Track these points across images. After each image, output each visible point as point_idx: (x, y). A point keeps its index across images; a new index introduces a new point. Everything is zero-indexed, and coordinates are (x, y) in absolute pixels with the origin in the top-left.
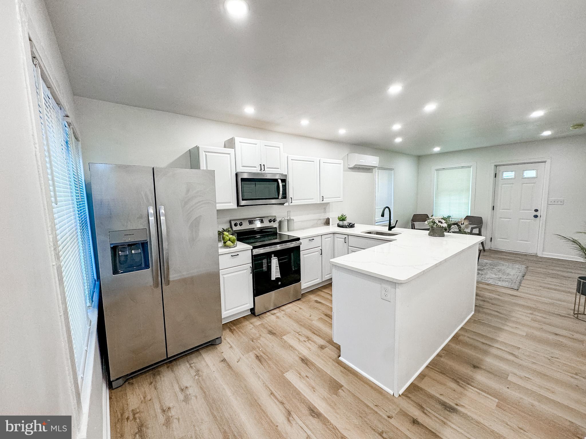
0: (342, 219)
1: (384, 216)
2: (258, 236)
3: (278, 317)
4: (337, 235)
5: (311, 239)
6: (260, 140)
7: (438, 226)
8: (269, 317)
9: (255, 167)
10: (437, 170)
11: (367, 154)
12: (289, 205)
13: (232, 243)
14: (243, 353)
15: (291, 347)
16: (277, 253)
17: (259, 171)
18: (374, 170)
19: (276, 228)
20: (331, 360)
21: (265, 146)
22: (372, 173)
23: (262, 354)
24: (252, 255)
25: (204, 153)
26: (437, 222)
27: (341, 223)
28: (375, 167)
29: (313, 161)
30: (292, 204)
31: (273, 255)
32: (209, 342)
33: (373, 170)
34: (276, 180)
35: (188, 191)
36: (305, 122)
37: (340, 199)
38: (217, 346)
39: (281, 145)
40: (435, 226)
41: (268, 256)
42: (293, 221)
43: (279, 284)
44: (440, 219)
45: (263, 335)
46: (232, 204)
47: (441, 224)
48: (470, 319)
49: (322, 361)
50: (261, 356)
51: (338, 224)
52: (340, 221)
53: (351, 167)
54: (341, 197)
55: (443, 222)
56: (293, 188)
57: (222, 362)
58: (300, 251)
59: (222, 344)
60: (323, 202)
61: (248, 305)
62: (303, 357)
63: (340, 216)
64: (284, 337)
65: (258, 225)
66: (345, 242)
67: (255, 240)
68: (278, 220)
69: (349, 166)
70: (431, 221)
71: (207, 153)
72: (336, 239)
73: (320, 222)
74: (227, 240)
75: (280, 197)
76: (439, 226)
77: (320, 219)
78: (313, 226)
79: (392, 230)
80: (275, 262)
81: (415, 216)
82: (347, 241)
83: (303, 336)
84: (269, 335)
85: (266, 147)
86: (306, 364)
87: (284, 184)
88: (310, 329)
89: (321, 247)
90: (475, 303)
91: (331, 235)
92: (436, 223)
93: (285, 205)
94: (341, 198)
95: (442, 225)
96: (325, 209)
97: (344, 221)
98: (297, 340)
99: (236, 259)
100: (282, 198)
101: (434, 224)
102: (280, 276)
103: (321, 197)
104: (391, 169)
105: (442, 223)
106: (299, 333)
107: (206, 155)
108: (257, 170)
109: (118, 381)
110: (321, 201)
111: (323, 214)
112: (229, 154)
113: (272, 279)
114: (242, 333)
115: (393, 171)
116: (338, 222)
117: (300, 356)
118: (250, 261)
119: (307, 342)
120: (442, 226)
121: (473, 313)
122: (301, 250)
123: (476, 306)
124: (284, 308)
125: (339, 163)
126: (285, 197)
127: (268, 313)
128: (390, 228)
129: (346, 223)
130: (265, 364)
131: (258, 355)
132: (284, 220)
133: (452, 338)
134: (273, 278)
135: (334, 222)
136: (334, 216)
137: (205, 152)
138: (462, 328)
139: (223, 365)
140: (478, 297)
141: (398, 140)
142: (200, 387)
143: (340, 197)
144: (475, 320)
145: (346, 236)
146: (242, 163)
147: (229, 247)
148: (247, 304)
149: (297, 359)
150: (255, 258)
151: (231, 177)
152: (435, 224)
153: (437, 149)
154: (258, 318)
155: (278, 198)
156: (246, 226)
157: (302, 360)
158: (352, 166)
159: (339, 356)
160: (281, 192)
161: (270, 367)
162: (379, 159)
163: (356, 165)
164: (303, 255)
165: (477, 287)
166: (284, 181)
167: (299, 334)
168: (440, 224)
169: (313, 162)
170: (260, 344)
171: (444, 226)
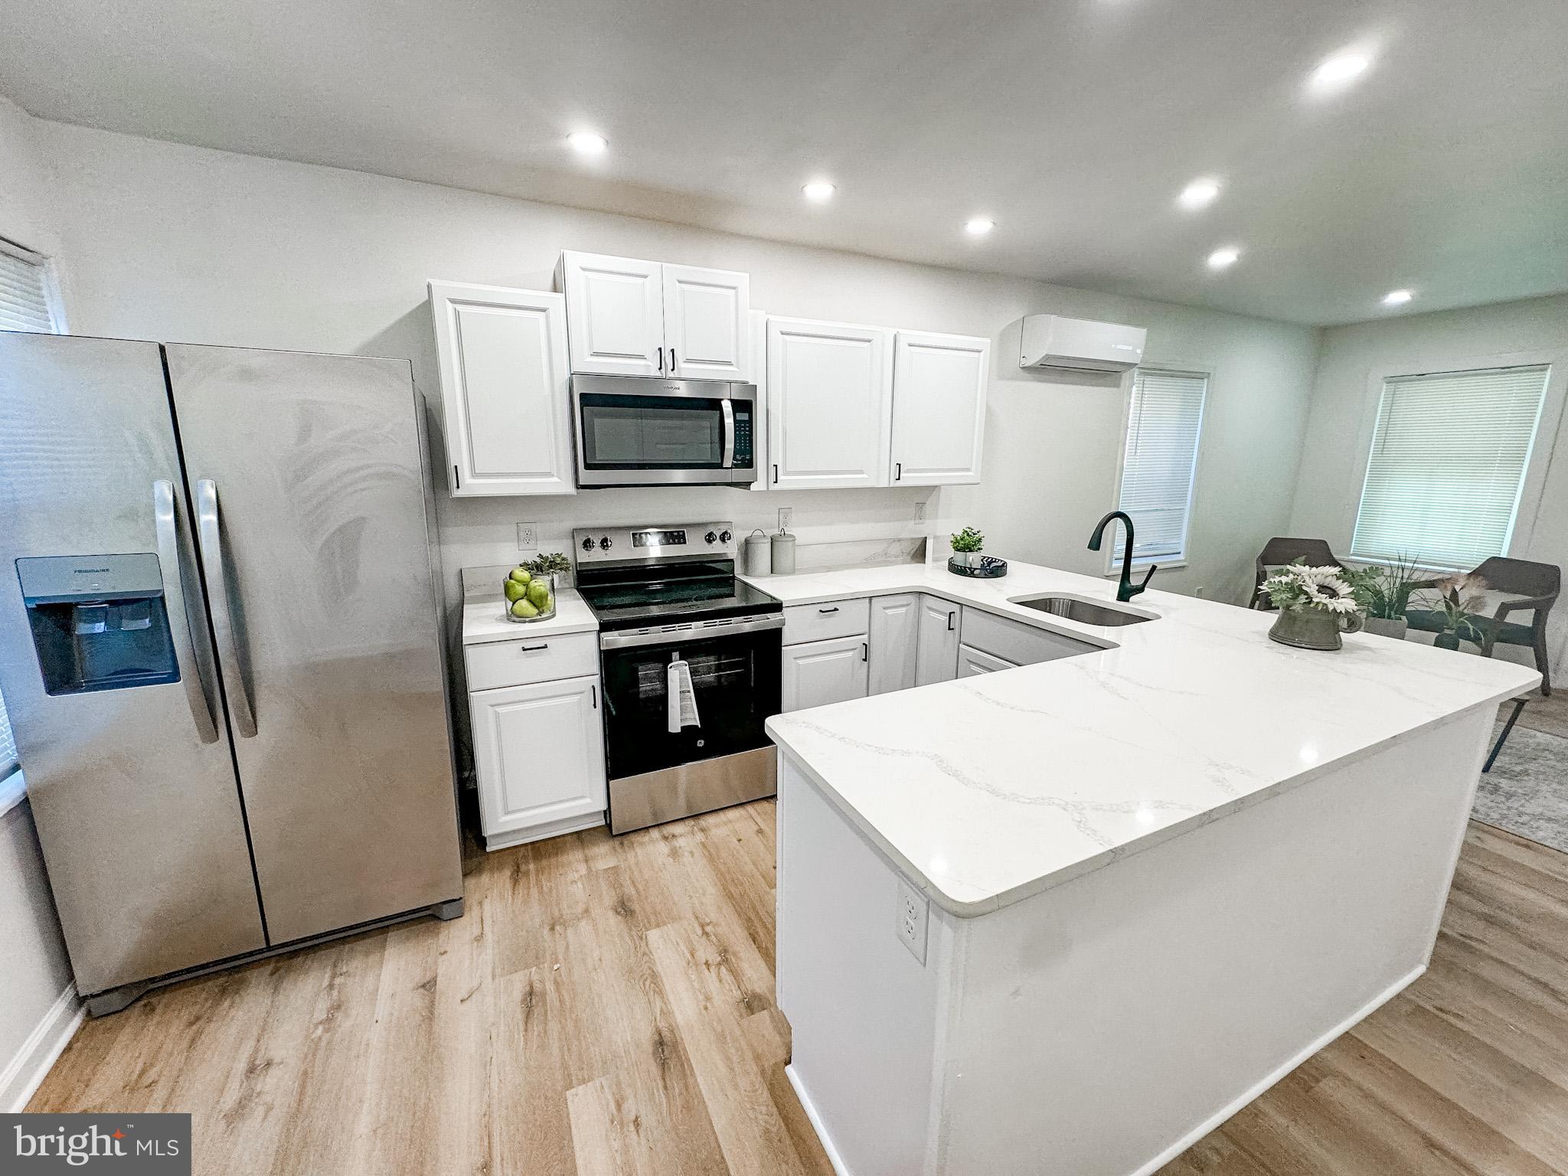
0: (967, 544)
1: (1098, 548)
2: (656, 585)
3: (674, 853)
4: (929, 601)
5: (829, 609)
6: (660, 263)
7: (1312, 605)
8: (650, 848)
9: (642, 357)
10: (1392, 380)
11: (1102, 319)
12: (768, 489)
13: (535, 605)
14: (498, 971)
15: (652, 982)
16: (689, 650)
17: (654, 372)
18: (1126, 376)
19: (732, 560)
20: (754, 1068)
21: (680, 282)
22: (1118, 386)
23: (550, 987)
24: (600, 651)
25: (450, 306)
26: (1312, 590)
27: (960, 558)
28: (1131, 365)
29: (869, 341)
30: (777, 487)
31: (676, 655)
32: (427, 908)
33: (1121, 376)
34: (715, 404)
35: (305, 432)
36: (819, 190)
37: (971, 476)
38: (444, 924)
39: (741, 279)
40: (1297, 607)
41: (661, 654)
42: (790, 544)
43: (698, 745)
44: (1330, 579)
45: (596, 912)
46: (555, 479)
47: (1327, 601)
48: (1399, 996)
49: (720, 1064)
50: (543, 994)
51: (950, 563)
52: (958, 550)
53: (1029, 362)
54: (973, 468)
55: (1341, 594)
56: (785, 433)
57: (422, 990)
58: (781, 646)
59: (463, 918)
60: (899, 483)
61: (588, 800)
62: (666, 1033)
63: (959, 533)
64: (653, 935)
65: (654, 549)
66: (949, 629)
67: (643, 598)
68: (738, 536)
69: (1023, 361)
70: (1286, 584)
71: (459, 307)
72: (925, 610)
73: (895, 549)
74: (517, 597)
75: (728, 462)
76: (1320, 608)
77: (899, 540)
78: (870, 562)
79: (1131, 599)
80: (679, 676)
81: (1275, 541)
82: (955, 624)
83: (714, 940)
84: (611, 914)
85: (683, 285)
86: (663, 1065)
87: (744, 416)
88: (749, 920)
89: (866, 636)
90: (1444, 923)
91: (911, 598)
92: (1306, 593)
93: (753, 487)
94: (971, 473)
95: (1333, 604)
96: (921, 505)
97: (971, 551)
98: (686, 951)
99: (538, 660)
100: (735, 466)
101: (1298, 596)
102: (698, 723)
103: (894, 465)
104: (1199, 375)
105: (1333, 594)
106: (708, 929)
107: (457, 314)
108: (648, 367)
109: (106, 997)
110: (893, 479)
111: (913, 522)
112: (544, 310)
113: (670, 731)
114: (541, 892)
115: (1206, 380)
116: (951, 553)
117: (662, 1025)
118: (595, 668)
119: (712, 968)
120: (1331, 608)
121: (1421, 969)
122: (783, 645)
123: (1441, 936)
124: (711, 820)
125: (975, 348)
126: (745, 458)
127: (655, 834)
128: (1124, 595)
129: (974, 559)
130: (536, 1028)
131: (537, 986)
132: (760, 537)
133: (1285, 1077)
134: (675, 726)
135: (941, 551)
136: (942, 529)
137: (453, 301)
138: (1346, 1036)
139: (418, 1000)
140: (1465, 899)
141: (1223, 258)
142: (305, 1073)
143: (968, 470)
144: (1420, 1010)
145: (956, 608)
146: (591, 345)
147: (520, 618)
148: (582, 797)
149: (647, 1036)
150: (610, 660)
151: (552, 385)
152: (1303, 599)
153: (1398, 298)
154: (617, 842)
155: (720, 466)
156: (621, 552)
157: (660, 1043)
158: (1031, 362)
159: (788, 1062)
160: (730, 445)
161: (542, 1047)
162: (1148, 335)
163: (1048, 357)
164: (795, 658)
165: (1468, 851)
166: (743, 406)
167: (706, 934)
168: (1323, 598)
169: (868, 343)
170: (567, 947)
171: (1340, 608)
